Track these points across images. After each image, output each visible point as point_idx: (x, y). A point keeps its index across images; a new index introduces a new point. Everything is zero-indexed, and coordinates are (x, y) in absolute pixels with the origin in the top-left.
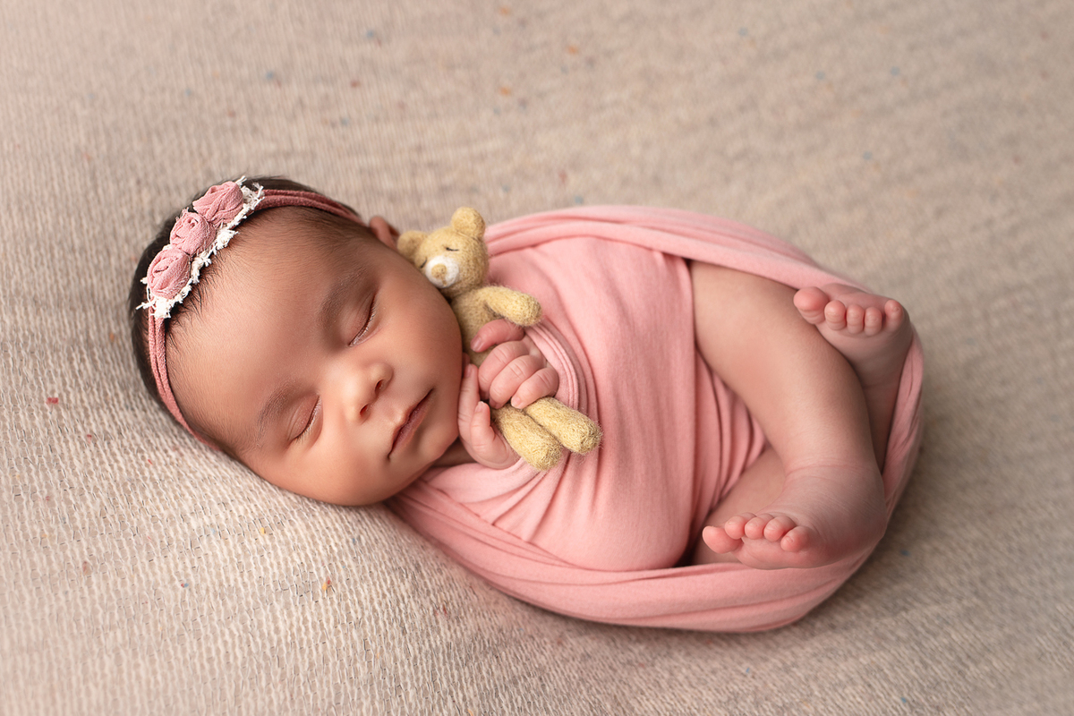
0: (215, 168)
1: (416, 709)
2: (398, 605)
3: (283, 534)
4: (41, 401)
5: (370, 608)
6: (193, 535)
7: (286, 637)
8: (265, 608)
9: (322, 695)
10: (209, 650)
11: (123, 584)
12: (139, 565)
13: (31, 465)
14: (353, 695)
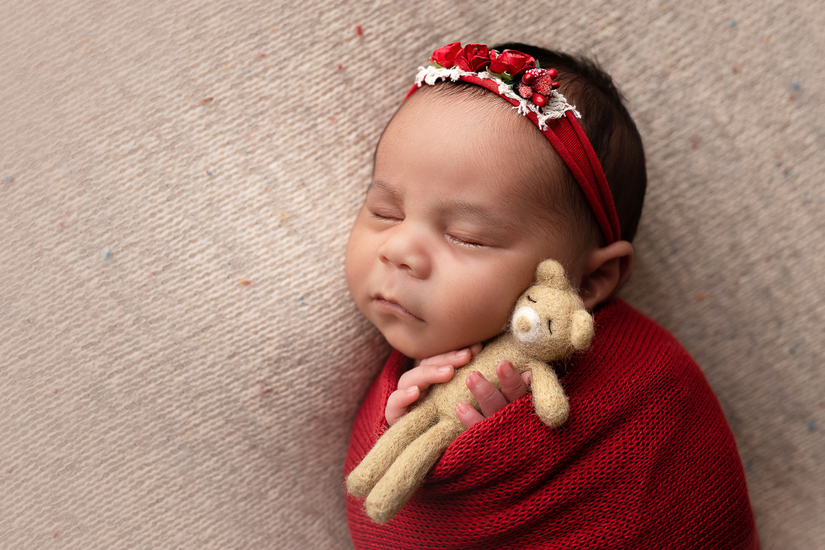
1: (170, 386)
2: (252, 347)
3: (283, 238)
4: (356, 21)
5: (239, 323)
6: (263, 167)
7: (189, 264)
8: (209, 240)
9: (153, 308)
10: (161, 211)
11: (200, 132)
12: (221, 137)
13: (289, 35)
14: (161, 332)
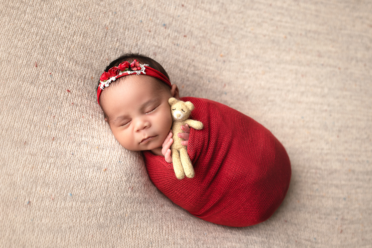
0: (139, 44)
1: (113, 209)
2: (120, 182)
3: (102, 152)
4: (65, 89)
5: (113, 180)
6: (81, 142)
7: (90, 178)
8: (88, 169)
9: (92, 196)
10: (71, 173)
11: (60, 147)
12: (65, 144)
13: (55, 106)
14: (99, 199)
